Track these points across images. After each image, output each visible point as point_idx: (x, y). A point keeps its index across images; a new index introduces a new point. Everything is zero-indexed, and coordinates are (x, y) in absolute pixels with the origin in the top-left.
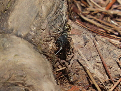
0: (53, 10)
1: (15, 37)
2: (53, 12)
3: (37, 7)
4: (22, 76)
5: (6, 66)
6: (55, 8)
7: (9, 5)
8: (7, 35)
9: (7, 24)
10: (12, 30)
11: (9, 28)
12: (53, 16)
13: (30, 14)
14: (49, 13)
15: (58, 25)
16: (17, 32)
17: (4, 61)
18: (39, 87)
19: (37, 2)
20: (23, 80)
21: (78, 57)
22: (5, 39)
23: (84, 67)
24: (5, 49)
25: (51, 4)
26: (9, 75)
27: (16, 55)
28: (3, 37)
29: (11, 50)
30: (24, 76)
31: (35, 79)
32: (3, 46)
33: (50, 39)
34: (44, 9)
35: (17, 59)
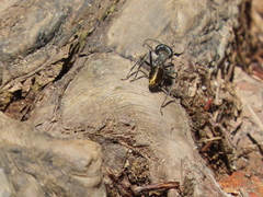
0: (199, 23)
1: (118, 58)
2: (200, 28)
3: (167, 14)
4: (128, 125)
5: (98, 108)
6: (204, 22)
7: (112, 9)
8: (104, 54)
9: (107, 38)
10: (115, 48)
11: (109, 44)
12: (199, 35)
13: (152, 24)
14: (191, 29)
15: (209, 54)
16: (124, 51)
17: (94, 98)
18: (160, 149)
19: (168, 5)
20: (129, 133)
21: (250, 129)
22: (98, 62)
23: (259, 146)
24: (97, 77)
25: (196, 12)
26: (103, 122)
27: (118, 88)
28: (96, 59)
29: (109, 78)
30: (132, 125)
31: (154, 134)
32: (94, 72)
33: (191, 76)
34: (181, 17)
35: (119, 94)
